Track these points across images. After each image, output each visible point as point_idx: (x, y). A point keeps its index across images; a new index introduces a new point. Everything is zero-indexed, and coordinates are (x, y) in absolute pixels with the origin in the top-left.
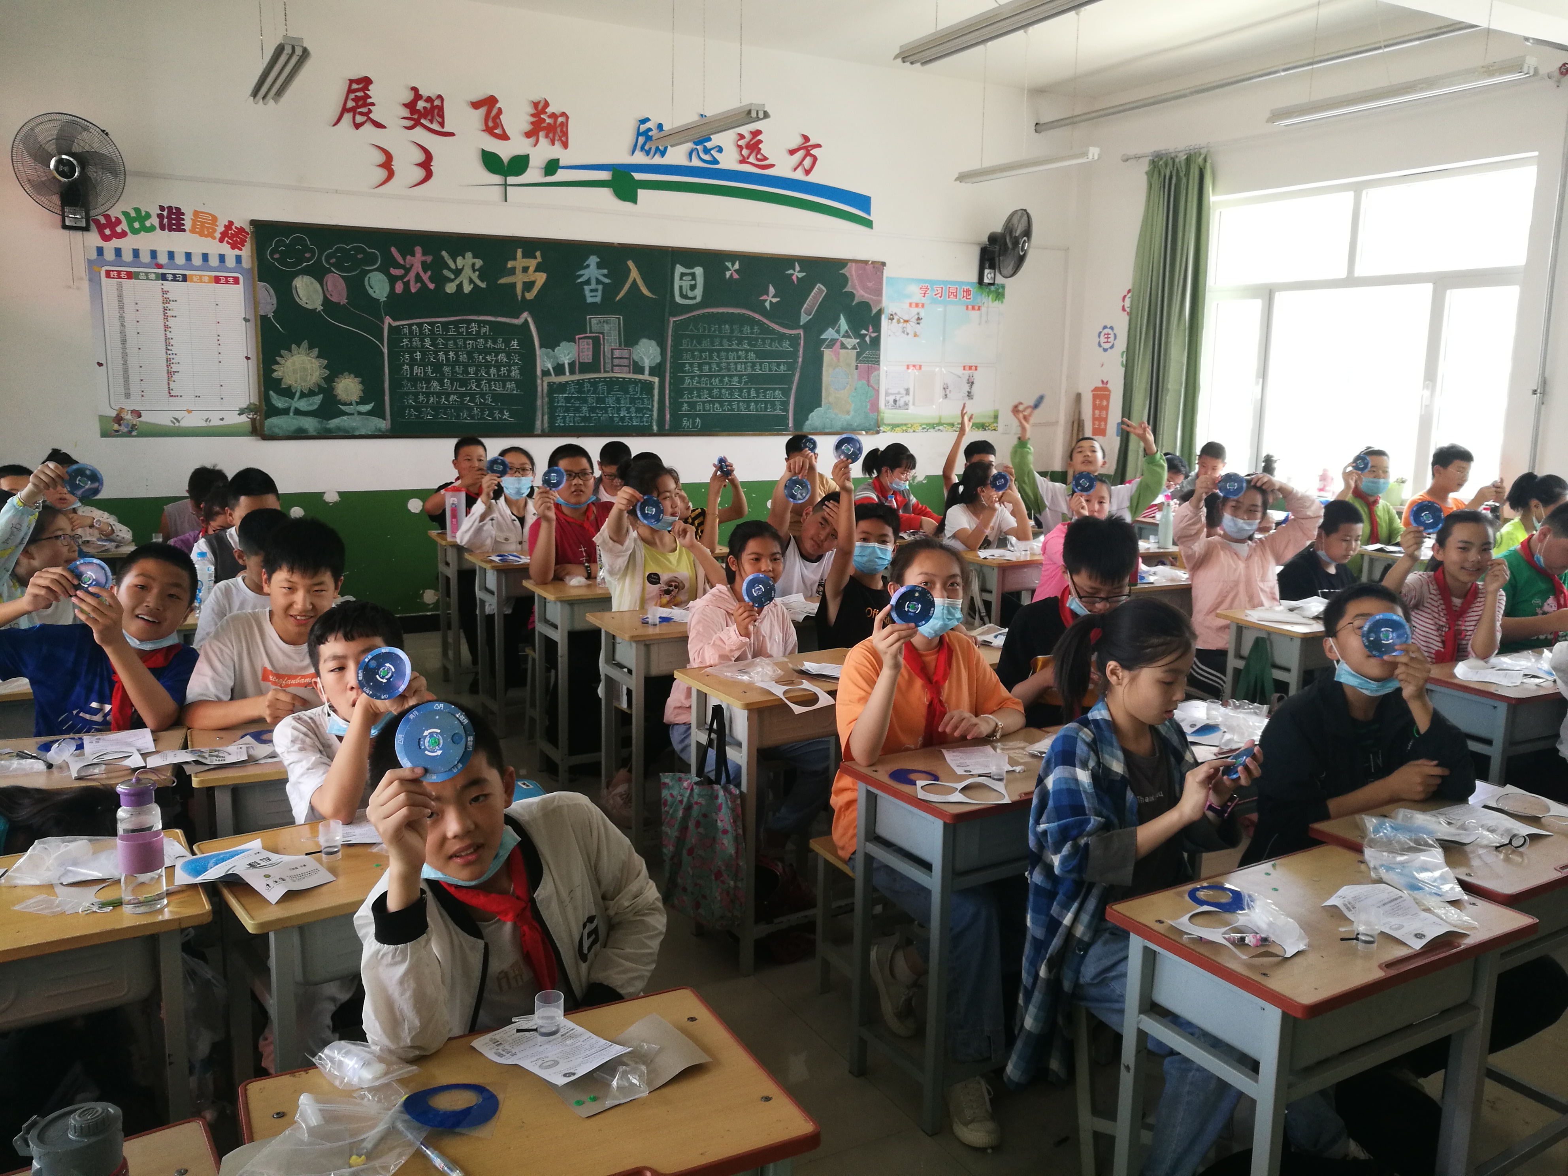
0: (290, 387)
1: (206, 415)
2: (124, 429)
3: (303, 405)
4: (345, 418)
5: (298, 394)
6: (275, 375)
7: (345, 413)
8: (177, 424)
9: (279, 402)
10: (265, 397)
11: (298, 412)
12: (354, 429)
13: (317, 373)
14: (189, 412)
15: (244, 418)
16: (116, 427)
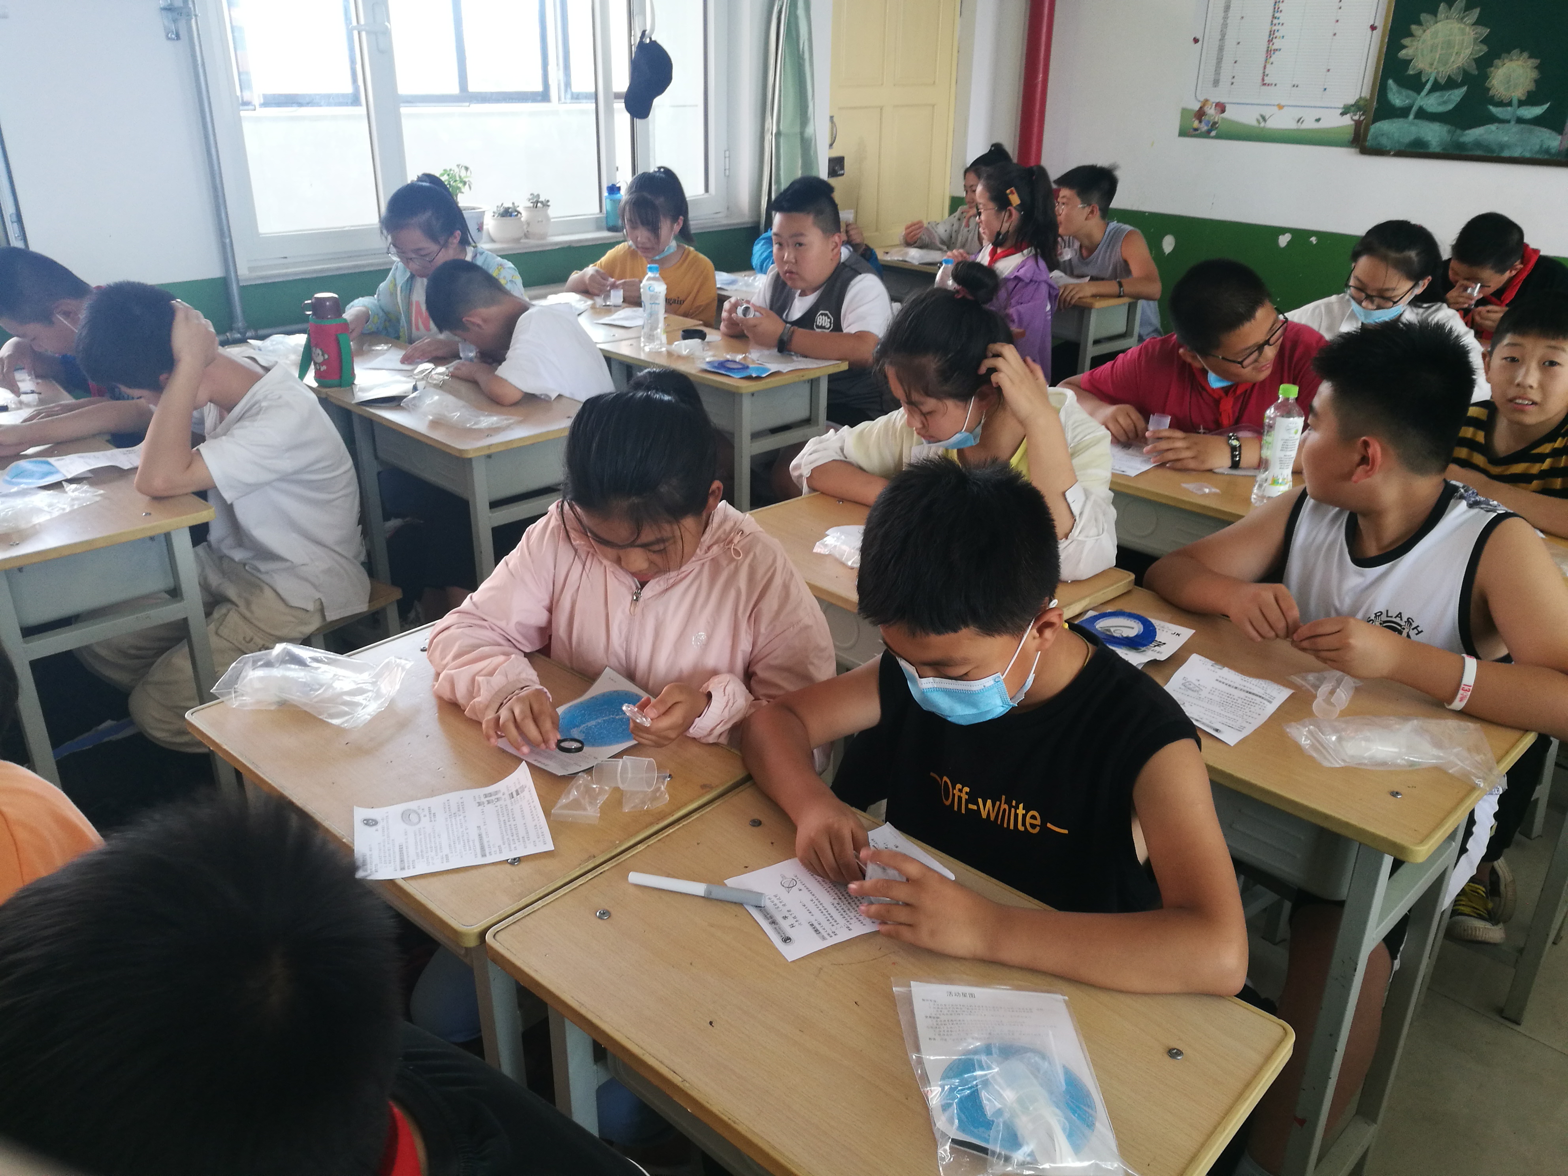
0: (1419, 74)
1: (1298, 113)
2: (1204, 128)
3: (1432, 103)
4: (1493, 127)
5: (1428, 86)
6: (1403, 54)
7: (1493, 119)
8: (1262, 124)
9: (1397, 97)
10: (1381, 89)
11: (1422, 114)
12: (1503, 146)
13: (1468, 51)
14: (1281, 107)
15: (1347, 121)
16: (1196, 124)
